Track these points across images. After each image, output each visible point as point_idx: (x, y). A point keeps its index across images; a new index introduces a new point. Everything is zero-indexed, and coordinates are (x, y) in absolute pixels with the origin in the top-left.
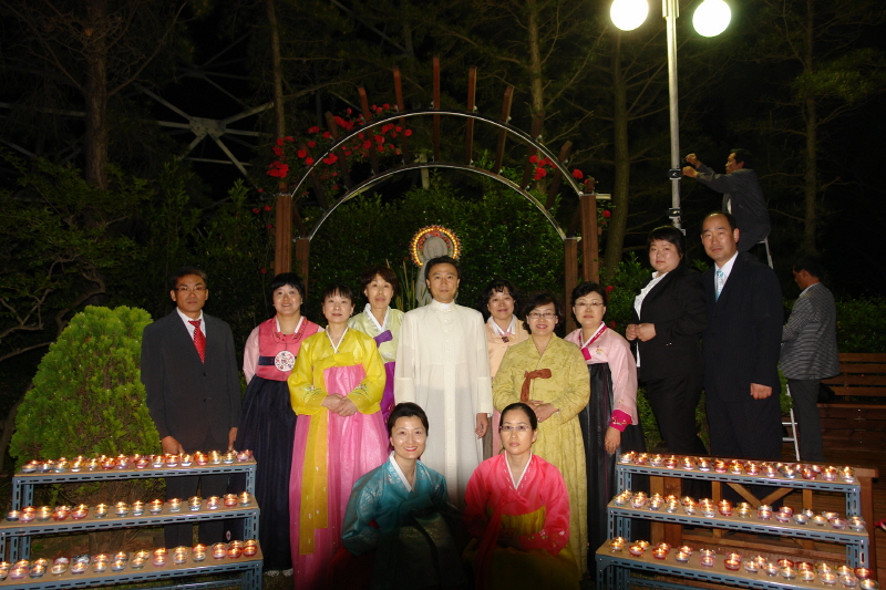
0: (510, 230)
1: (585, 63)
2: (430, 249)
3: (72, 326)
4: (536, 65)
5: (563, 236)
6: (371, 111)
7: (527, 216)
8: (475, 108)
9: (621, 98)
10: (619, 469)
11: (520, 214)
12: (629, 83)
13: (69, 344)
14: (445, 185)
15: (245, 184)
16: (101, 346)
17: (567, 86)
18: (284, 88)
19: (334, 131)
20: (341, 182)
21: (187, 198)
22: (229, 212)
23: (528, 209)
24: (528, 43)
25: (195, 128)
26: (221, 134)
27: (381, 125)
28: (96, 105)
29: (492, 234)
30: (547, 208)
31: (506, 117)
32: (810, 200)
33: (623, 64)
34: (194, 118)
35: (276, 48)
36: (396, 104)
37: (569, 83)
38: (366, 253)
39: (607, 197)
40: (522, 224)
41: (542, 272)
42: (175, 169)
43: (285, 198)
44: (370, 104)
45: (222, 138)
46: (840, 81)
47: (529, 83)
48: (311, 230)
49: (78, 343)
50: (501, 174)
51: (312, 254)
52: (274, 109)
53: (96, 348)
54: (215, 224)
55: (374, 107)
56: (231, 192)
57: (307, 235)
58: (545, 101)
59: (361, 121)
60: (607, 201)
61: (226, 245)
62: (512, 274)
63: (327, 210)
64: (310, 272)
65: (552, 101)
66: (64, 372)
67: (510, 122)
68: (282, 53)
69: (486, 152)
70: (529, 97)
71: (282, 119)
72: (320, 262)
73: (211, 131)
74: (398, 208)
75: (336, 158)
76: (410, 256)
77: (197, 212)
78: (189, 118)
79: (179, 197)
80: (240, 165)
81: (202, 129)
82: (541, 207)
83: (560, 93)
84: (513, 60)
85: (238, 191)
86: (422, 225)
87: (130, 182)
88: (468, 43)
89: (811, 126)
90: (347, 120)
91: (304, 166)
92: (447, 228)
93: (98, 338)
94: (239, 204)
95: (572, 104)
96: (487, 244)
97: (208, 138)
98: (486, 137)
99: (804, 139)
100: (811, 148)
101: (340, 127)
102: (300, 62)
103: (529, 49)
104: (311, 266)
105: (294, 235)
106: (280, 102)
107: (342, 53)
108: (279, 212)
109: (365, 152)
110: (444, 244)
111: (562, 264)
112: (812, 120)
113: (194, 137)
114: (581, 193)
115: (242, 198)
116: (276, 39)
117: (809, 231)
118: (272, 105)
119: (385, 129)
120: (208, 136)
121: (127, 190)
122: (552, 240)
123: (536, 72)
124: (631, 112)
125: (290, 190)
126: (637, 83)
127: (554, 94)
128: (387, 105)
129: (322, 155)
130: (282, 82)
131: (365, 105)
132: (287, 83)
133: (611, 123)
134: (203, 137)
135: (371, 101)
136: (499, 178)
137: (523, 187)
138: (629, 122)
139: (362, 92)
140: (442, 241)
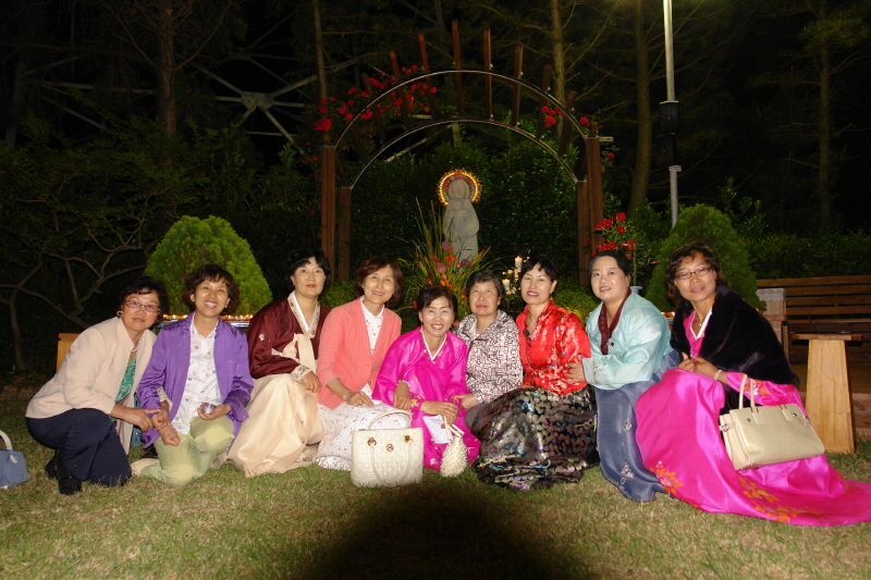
0: (527, 176)
1: (604, 27)
2: (455, 190)
3: (172, 230)
4: (557, 30)
5: (576, 180)
6: (403, 73)
7: (541, 162)
8: (491, 65)
9: (643, 59)
11: (536, 162)
12: (651, 45)
13: (172, 242)
15: (292, 147)
16: (196, 242)
17: (588, 49)
18: (325, 59)
19: (370, 90)
20: (376, 139)
21: (243, 161)
22: (279, 173)
23: (544, 157)
24: (550, 10)
25: (246, 101)
26: (269, 106)
27: (411, 84)
28: (166, 78)
29: (511, 180)
30: (560, 154)
31: (518, 73)
32: (824, 147)
33: (646, 27)
34: (245, 93)
35: (318, 25)
36: (422, 64)
37: (589, 47)
38: (400, 200)
39: (611, 139)
40: (538, 168)
41: (556, 212)
42: (233, 135)
43: (330, 149)
44: (400, 67)
45: (270, 110)
46: (842, 29)
47: (550, 47)
48: (351, 182)
49: (178, 241)
50: (519, 126)
51: (353, 202)
52: (318, 81)
53: (192, 245)
54: (268, 183)
55: (404, 69)
56: (281, 154)
57: (348, 185)
58: (567, 65)
59: (393, 81)
60: (611, 144)
61: (277, 201)
62: (529, 214)
63: (365, 162)
64: (352, 217)
65: (574, 64)
66: (171, 261)
67: (522, 77)
68: (323, 28)
69: (510, 113)
70: (551, 60)
71: (324, 88)
72: (359, 208)
73: (260, 104)
74: (429, 162)
75: (371, 114)
76: (437, 199)
77: (253, 171)
78: (240, 92)
79: (236, 159)
80: (288, 136)
81: (253, 102)
82: (555, 154)
83: (581, 57)
84: (536, 27)
85: (286, 154)
86: (447, 170)
87: (203, 133)
88: (492, 13)
89: (825, 75)
90: (381, 81)
91: (344, 122)
92: (468, 171)
93: (193, 238)
94: (289, 165)
95: (596, 67)
96: (506, 188)
97: (258, 110)
98: (504, 97)
99: (818, 88)
100: (824, 96)
101: (375, 87)
102: (339, 36)
103: (550, 15)
104: (352, 212)
105: (338, 186)
106: (322, 72)
107: (377, 26)
108: (324, 162)
109: (397, 110)
110: (467, 186)
111: (576, 204)
112: (825, 70)
113: (244, 109)
114: (586, 137)
115: (290, 159)
116: (317, 15)
117: (823, 176)
118: (314, 78)
119: (414, 87)
120: (258, 109)
121: (202, 141)
122: (566, 184)
123: (557, 37)
124: (653, 72)
125: (333, 142)
126: (659, 45)
127: (575, 57)
128: (415, 67)
129: (360, 111)
130: (324, 55)
131: (395, 67)
132: (328, 56)
133: (634, 84)
134: (253, 109)
135: (401, 63)
136: (517, 130)
137: (538, 137)
138: (651, 83)
139: (393, 55)
140: (465, 183)
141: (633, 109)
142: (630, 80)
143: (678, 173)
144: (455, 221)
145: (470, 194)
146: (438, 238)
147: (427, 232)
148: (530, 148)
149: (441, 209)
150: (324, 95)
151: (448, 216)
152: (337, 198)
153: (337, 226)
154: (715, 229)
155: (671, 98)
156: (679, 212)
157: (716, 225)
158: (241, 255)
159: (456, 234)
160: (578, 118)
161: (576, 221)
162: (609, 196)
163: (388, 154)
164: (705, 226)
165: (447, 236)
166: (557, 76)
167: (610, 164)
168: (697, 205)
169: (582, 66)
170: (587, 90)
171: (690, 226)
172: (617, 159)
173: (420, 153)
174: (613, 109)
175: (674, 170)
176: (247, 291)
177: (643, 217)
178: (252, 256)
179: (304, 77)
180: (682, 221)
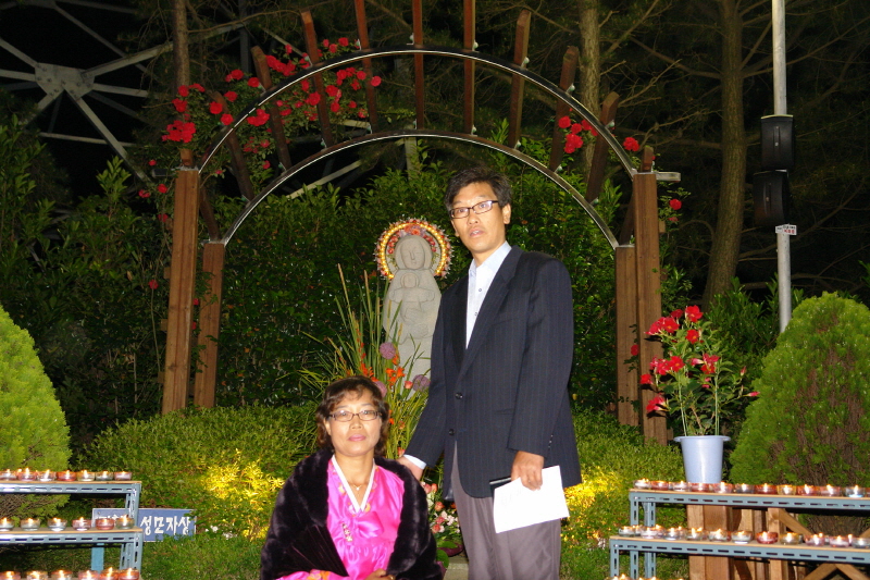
0: (531, 233)
2: (406, 253)
5: (615, 244)
6: (324, 50)
7: (556, 211)
8: (476, 45)
9: (733, 40)
10: (634, 498)
11: (547, 209)
12: (746, 17)
14: (433, 165)
15: (123, 166)
17: (640, 21)
18: (189, 17)
19: (265, 75)
20: (273, 159)
21: (32, 185)
22: (98, 210)
23: (561, 202)
25: (44, 80)
26: (86, 91)
27: (335, 70)
30: (588, 199)
31: (521, 59)
34: (43, 65)
36: (358, 37)
37: (642, 17)
39: (677, 177)
42: (15, 138)
43: (189, 176)
44: (319, 41)
45: (86, 98)
47: (577, 16)
48: (226, 232)
50: (520, 148)
51: (228, 265)
52: (173, 54)
54: (76, 226)
55: (326, 43)
56: (101, 177)
57: (220, 238)
58: (604, 47)
59: (307, 63)
60: (675, 185)
61: (91, 259)
63: (253, 198)
64: (224, 293)
65: (615, 46)
67: (527, 66)
69: (505, 124)
70: (578, 41)
71: (185, 66)
72: (238, 278)
73: (70, 87)
74: (363, 203)
75: (266, 117)
76: (375, 268)
77: (48, 204)
78: (33, 64)
79: (19, 181)
80: (118, 146)
81: (55, 82)
82: (580, 198)
83: (627, 34)
85: (112, 179)
86: (393, 220)
90: (285, 61)
91: (218, 128)
92: (430, 221)
94: (115, 197)
95: (653, 52)
97: (65, 98)
98: (496, 96)
101: (274, 73)
104: (226, 284)
105: (202, 238)
106: (182, 38)
108: (179, 195)
109: (311, 111)
110: (427, 247)
111: (614, 284)
113: (39, 94)
114: (633, 172)
115: (119, 187)
118: (169, 47)
119: (342, 75)
120: (65, 92)
122: (598, 251)
124: (749, 64)
125: (195, 161)
126: (761, 17)
127: (618, 35)
128: (345, 40)
129: (246, 111)
130: (187, 10)
131: (311, 38)
132: (194, 12)
133: (717, 82)
134: (56, 95)
135: (321, 32)
136: (516, 154)
137: (552, 168)
138: (746, 80)
139: (307, 18)
140: (424, 243)
141: (715, 124)
142: (711, 75)
143: (791, 237)
144: (404, 307)
145: (433, 262)
146: (374, 336)
147: (355, 325)
148: (538, 187)
149: (381, 285)
150: (184, 78)
151: (394, 296)
152: (199, 259)
153: (196, 307)
154: (858, 337)
155: (780, 107)
156: (794, 305)
157: (860, 332)
158: (16, 358)
159: (405, 331)
160: (621, 137)
161: (614, 313)
162: (672, 272)
163: (292, 185)
164: (841, 332)
165: (390, 333)
166: (586, 64)
167: (674, 219)
168: (825, 294)
169: (630, 49)
170: (637, 90)
171: (811, 332)
172: (686, 209)
173: (349, 187)
174: (681, 123)
175: (785, 233)
176: (23, 423)
177: (729, 310)
178: (36, 361)
179: (150, 46)
180: (799, 321)
